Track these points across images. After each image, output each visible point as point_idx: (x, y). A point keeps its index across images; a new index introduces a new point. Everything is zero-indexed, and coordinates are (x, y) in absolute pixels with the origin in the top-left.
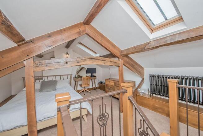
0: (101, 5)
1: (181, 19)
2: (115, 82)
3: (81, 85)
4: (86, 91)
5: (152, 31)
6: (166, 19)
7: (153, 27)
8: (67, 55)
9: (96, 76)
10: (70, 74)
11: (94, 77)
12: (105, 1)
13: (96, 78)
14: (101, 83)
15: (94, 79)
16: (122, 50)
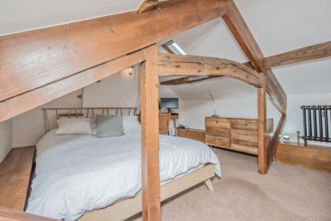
2: (233, 121)
8: (130, 69)
9: (177, 114)
11: (175, 116)
13: (178, 118)
14: (182, 128)
15: (174, 120)
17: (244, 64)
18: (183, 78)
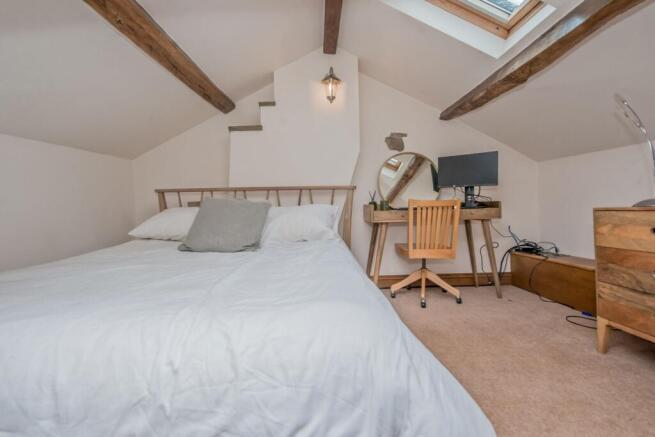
3: (401, 251)
4: (431, 286)
8: (330, 86)
9: (495, 206)
11: (487, 212)
13: (499, 217)
14: (525, 250)
15: (485, 222)
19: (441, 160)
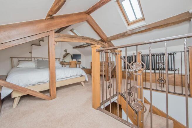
0: (105, 2)
1: (144, 19)
5: (128, 25)
6: (136, 19)
7: (129, 23)
9: (81, 62)
10: (59, 58)
12: (108, 1)
15: (79, 64)
16: (108, 37)
17: (99, 40)
18: (81, 45)
19: (73, 55)
